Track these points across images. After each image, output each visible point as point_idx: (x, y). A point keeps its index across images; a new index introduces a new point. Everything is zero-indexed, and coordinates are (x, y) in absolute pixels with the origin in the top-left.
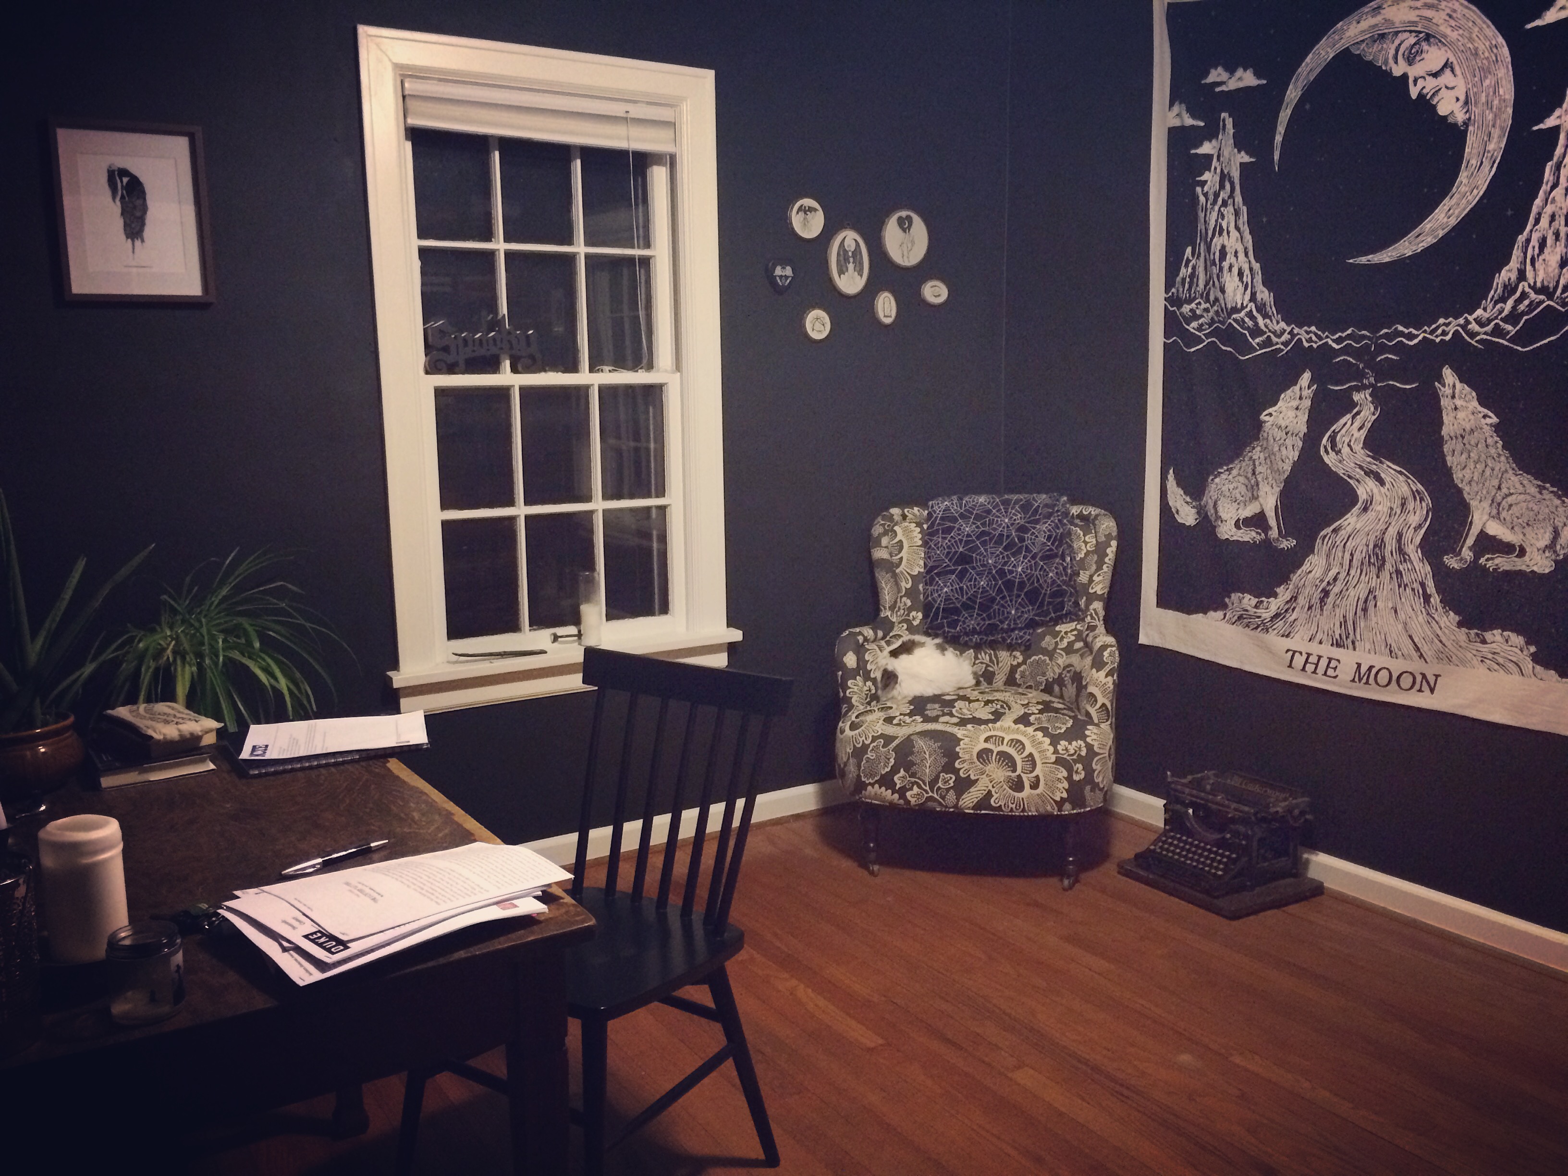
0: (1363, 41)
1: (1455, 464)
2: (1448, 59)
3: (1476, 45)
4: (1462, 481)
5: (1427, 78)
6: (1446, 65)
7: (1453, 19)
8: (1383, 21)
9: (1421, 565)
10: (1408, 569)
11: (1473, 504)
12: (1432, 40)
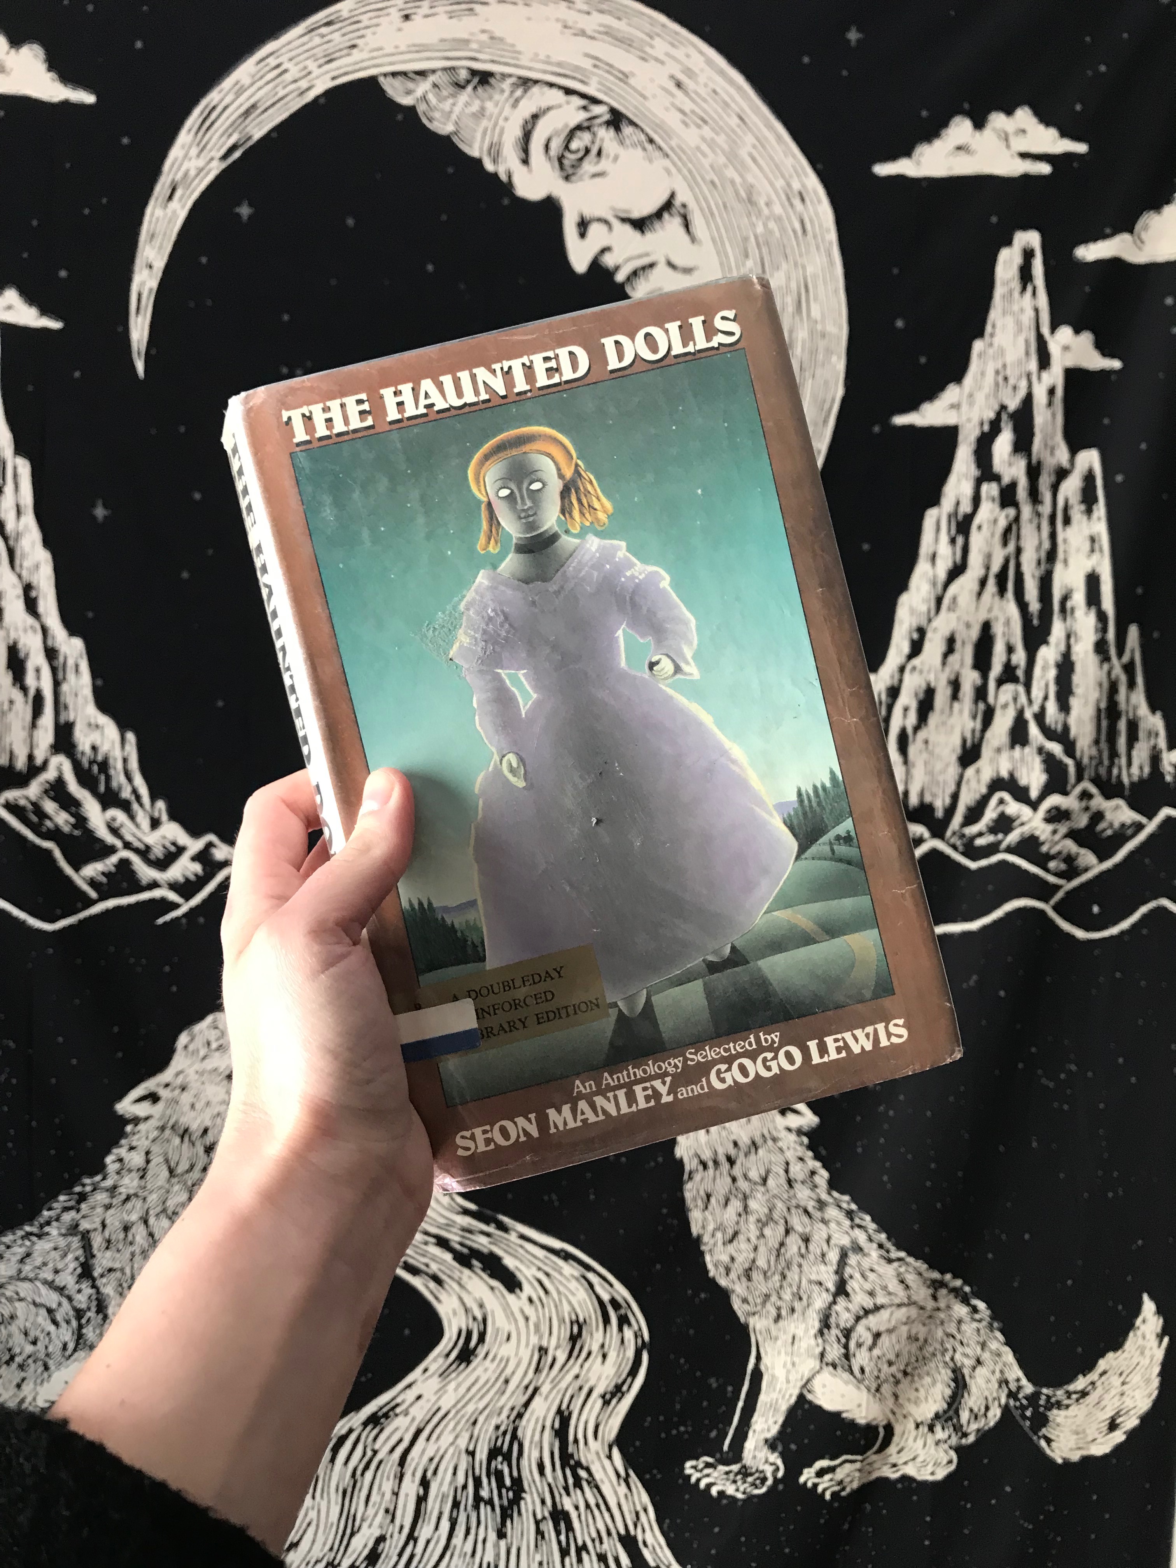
0: (422, 74)
1: (711, 1227)
2: (673, 195)
3: (750, 179)
4: (728, 1271)
5: (616, 224)
6: (668, 206)
7: (686, 93)
8: (484, 37)
9: (622, 1489)
10: (588, 1506)
11: (758, 1325)
12: (627, 130)
